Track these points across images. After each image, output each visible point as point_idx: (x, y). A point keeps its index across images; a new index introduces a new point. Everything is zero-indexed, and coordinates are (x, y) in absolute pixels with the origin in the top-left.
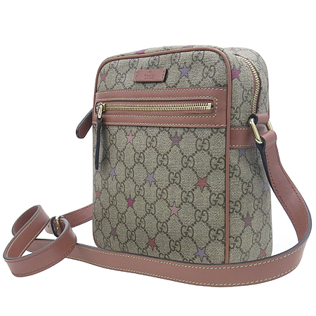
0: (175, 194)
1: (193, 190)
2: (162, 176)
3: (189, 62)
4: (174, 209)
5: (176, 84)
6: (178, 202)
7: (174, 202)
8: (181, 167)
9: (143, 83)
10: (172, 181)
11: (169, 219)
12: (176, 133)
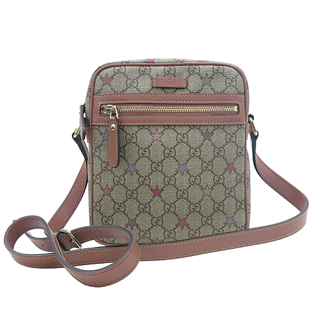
0: (208, 179)
1: (224, 173)
2: (195, 165)
3: (210, 74)
4: (207, 191)
5: (200, 91)
6: (211, 184)
7: (207, 185)
8: (213, 156)
9: (162, 88)
10: (205, 169)
11: (202, 200)
12: (207, 130)
